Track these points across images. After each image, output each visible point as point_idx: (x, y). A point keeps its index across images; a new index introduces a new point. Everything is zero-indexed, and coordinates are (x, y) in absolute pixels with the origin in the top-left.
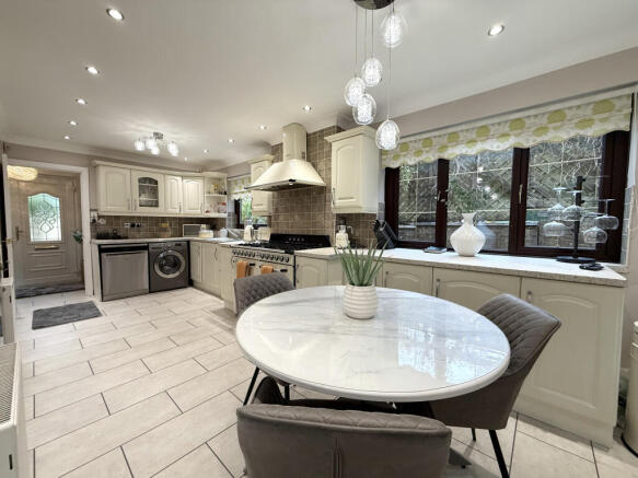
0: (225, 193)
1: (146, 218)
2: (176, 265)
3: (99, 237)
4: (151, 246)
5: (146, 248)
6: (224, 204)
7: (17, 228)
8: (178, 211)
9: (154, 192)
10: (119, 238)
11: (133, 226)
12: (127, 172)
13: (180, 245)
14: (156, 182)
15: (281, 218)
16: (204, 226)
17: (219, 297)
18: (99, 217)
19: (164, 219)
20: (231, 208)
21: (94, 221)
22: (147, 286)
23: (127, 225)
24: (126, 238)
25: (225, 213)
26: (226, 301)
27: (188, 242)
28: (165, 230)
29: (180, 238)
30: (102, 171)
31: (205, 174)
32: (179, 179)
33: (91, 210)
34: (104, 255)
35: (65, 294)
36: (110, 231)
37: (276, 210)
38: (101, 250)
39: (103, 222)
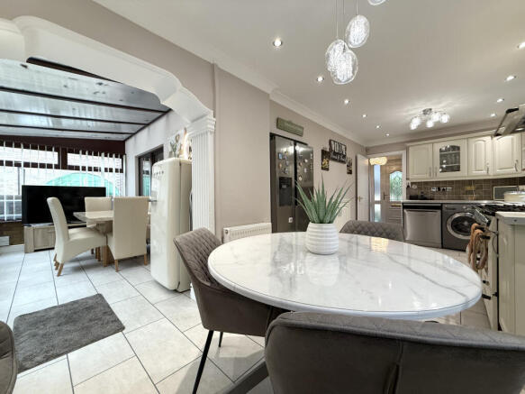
1: (451, 183)
3: (412, 198)
4: (445, 207)
5: (440, 208)
7: (384, 193)
8: (485, 172)
10: (425, 199)
11: (439, 189)
12: (429, 146)
14: (458, 148)
18: (412, 183)
21: (408, 186)
23: (434, 189)
24: (433, 199)
28: (471, 192)
33: (407, 179)
34: (405, 210)
36: (419, 194)
38: (404, 207)
39: (415, 187)
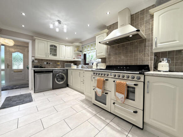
0: (81, 51)
1: (52, 60)
2: (62, 78)
3: (35, 67)
4: (54, 71)
5: (52, 72)
6: (80, 56)
7: (8, 64)
8: (63, 58)
9: (55, 50)
10: (42, 68)
11: (47, 63)
12: (46, 42)
13: (64, 71)
14: (56, 47)
15: (112, 58)
16: (72, 64)
17: (83, 93)
18: (36, 59)
19: (58, 61)
20: (82, 57)
21: (33, 61)
22: (52, 87)
23: (45, 63)
24: (45, 68)
25: (81, 59)
26: (86, 96)
27: (67, 70)
28: (58, 65)
29: (64, 68)
30: (37, 41)
31: (73, 44)
32: (64, 46)
33: (32, 57)
34: (36, 74)
35: (22, 89)
36: (39, 65)
37: (109, 55)
38: (35, 72)
39: (36, 61)
